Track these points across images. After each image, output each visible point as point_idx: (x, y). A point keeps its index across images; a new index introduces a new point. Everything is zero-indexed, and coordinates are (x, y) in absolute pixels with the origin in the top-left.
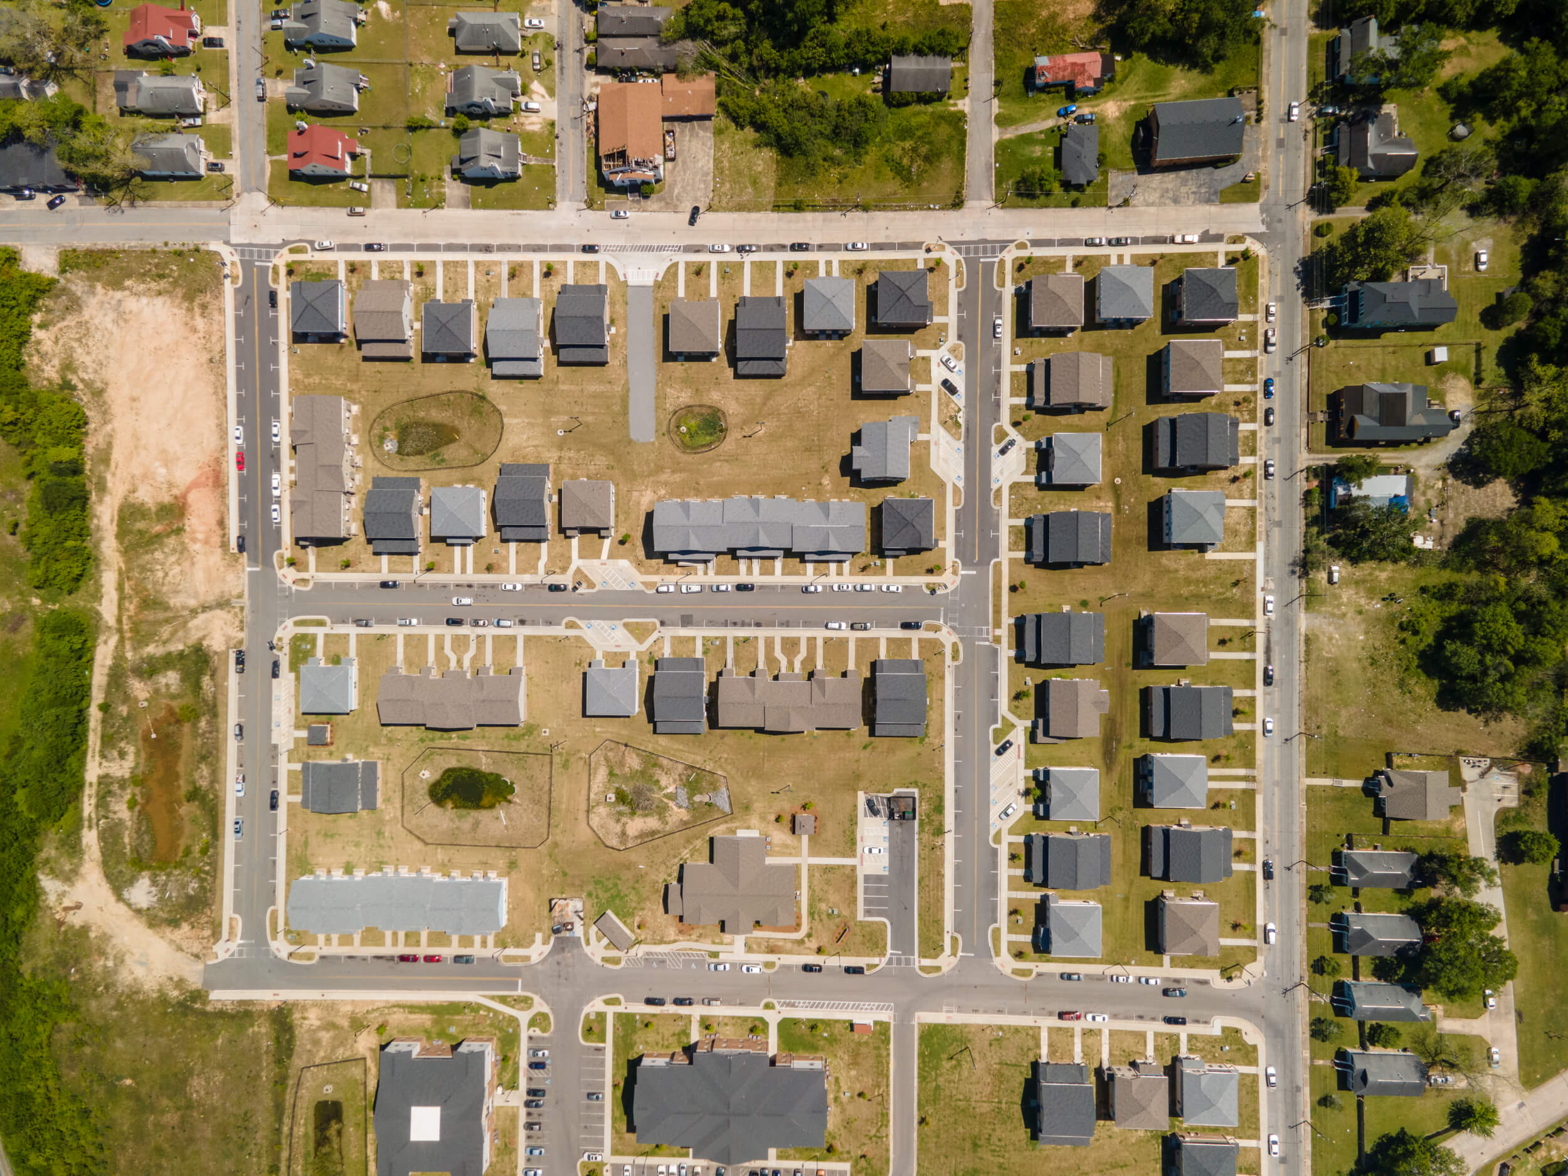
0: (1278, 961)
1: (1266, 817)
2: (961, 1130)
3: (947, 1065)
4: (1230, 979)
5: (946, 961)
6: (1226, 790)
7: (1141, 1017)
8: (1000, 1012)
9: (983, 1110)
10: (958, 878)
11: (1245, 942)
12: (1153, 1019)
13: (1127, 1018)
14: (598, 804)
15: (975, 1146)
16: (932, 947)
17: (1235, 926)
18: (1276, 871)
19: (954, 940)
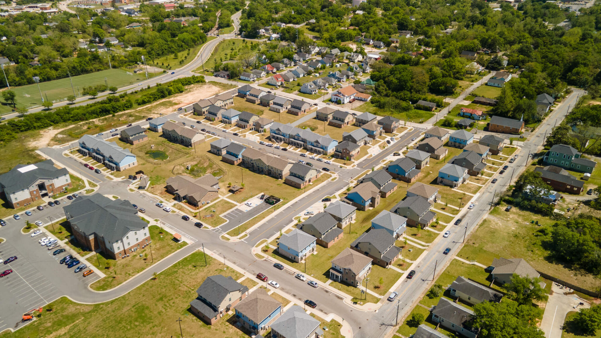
0: (389, 310)
1: (425, 259)
2: (164, 290)
3: (190, 267)
4: (355, 303)
5: (234, 239)
6: (411, 245)
7: (294, 296)
8: (234, 263)
9: (182, 289)
10: (269, 221)
11: (376, 295)
12: (300, 299)
13: (287, 293)
14: (184, 166)
15: (161, 299)
16: (236, 233)
17: (376, 287)
18: (415, 278)
19: (246, 235)
